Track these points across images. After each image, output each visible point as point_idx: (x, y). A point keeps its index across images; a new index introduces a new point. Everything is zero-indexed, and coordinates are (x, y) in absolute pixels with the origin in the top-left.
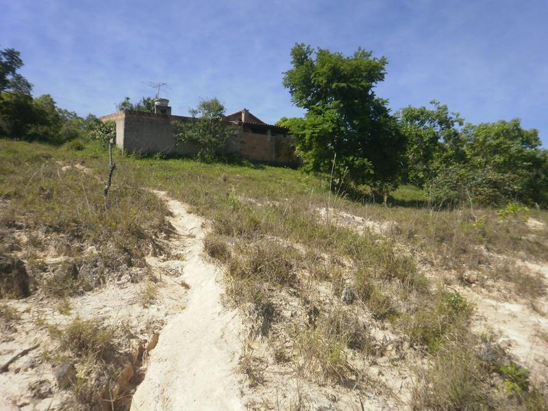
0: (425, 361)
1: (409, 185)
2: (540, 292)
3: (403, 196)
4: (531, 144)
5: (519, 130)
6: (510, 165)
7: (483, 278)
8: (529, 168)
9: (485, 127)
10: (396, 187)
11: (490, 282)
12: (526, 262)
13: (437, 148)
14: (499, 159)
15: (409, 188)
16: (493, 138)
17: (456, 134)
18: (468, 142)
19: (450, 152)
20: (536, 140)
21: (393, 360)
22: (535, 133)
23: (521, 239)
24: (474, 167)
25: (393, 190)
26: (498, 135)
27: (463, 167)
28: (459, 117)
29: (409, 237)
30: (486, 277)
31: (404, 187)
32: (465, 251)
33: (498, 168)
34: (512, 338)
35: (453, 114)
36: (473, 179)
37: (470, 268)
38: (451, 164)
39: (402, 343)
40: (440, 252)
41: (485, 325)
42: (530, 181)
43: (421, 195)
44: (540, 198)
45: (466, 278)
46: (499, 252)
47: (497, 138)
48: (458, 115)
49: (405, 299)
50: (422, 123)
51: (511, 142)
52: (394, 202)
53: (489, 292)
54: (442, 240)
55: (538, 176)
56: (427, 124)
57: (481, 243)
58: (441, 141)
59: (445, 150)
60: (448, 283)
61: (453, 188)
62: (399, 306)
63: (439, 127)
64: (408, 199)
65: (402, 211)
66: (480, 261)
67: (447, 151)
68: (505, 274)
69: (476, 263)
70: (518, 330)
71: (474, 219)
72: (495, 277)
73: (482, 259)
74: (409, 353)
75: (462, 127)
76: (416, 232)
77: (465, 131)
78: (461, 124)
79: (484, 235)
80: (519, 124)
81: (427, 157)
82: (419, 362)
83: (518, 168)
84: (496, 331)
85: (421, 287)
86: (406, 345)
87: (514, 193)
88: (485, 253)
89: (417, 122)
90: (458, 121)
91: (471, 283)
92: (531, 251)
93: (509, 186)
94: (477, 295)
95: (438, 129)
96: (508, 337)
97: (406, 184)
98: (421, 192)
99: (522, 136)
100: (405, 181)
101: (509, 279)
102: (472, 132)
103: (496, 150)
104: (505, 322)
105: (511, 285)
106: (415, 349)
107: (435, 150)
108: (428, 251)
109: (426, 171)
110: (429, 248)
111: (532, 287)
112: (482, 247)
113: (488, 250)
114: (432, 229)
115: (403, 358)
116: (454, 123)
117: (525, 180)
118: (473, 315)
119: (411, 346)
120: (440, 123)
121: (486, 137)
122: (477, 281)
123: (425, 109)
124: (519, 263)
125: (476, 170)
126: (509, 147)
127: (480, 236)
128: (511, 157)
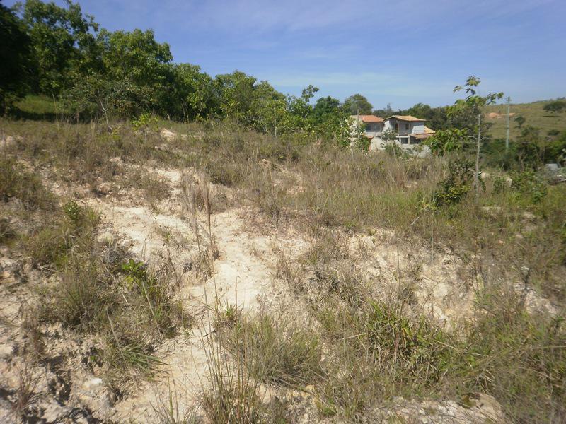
0: (52, 279)
1: (41, 95)
2: (165, 194)
3: (33, 108)
4: (164, 58)
5: (153, 43)
6: (147, 78)
7: (116, 188)
8: (164, 82)
9: (119, 36)
10: (22, 96)
11: (123, 191)
12: (157, 169)
13: (72, 54)
14: (137, 71)
15: (43, 100)
16: (129, 49)
17: (92, 40)
18: (106, 51)
19: (88, 60)
20: (169, 54)
21: (12, 287)
22: (167, 48)
23: (153, 149)
24: (113, 78)
25: (18, 101)
26: (134, 46)
27: (101, 78)
28: (93, 21)
29: (35, 153)
30: (119, 187)
31: (36, 97)
32: (99, 164)
33: (137, 80)
34: (134, 238)
35: (87, 16)
36: (112, 90)
37: (105, 180)
38: (89, 74)
39: (22, 266)
40: (72, 167)
41: (111, 232)
42: (165, 95)
43: (57, 107)
44: (174, 111)
45: (100, 190)
46: (134, 162)
47: (134, 49)
48: (92, 19)
49: (26, 219)
50: (52, 22)
51: (147, 55)
52: (19, 115)
53: (119, 200)
54: (75, 154)
55: (171, 90)
56: (58, 24)
57: (117, 154)
58: (76, 46)
59: (80, 57)
60: (79, 197)
61: (92, 100)
62: (19, 228)
63: (72, 30)
64: (41, 111)
65: (30, 124)
66: (114, 172)
67: (84, 59)
68: (137, 181)
69: (110, 174)
70: (139, 230)
71: (110, 131)
72: (128, 186)
73: (117, 170)
74: (33, 275)
75: (98, 33)
76: (44, 146)
77: (101, 38)
78: (96, 29)
79: (120, 147)
80: (153, 37)
81: (61, 65)
82: (45, 282)
83: (155, 81)
84: (120, 235)
85: (47, 204)
86: (27, 267)
87: (151, 105)
88: (121, 164)
89: (45, 20)
90: (92, 25)
91: (105, 194)
92: (161, 159)
93: (146, 98)
94: (106, 205)
95: (71, 31)
96: (131, 238)
97: (38, 95)
98: (55, 104)
99: (156, 49)
100: (36, 91)
101: (140, 186)
102: (107, 39)
103: (134, 61)
104: (129, 225)
105: (141, 192)
106: (40, 270)
107: (70, 57)
108: (58, 166)
109: (61, 79)
110: (60, 162)
111: (159, 191)
112: (118, 159)
113: (124, 161)
114: (62, 142)
115: (25, 281)
116: (89, 27)
117: (161, 93)
118: (101, 223)
119: (35, 267)
120: (74, 26)
121: (122, 47)
122: (111, 191)
123: (54, 5)
124: (151, 171)
125: (114, 81)
126: (145, 60)
127: (116, 148)
128: (148, 70)
